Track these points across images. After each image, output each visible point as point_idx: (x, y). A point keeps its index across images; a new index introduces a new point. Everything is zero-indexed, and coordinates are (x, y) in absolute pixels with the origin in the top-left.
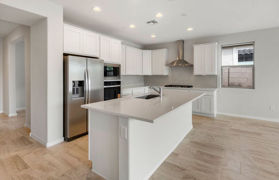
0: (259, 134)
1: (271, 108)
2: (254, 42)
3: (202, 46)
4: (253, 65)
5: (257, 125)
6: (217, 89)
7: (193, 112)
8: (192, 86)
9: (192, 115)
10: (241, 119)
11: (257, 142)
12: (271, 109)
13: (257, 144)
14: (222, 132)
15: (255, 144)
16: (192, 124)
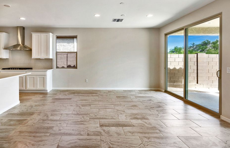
2: (77, 36)
3: (39, 34)
4: (76, 52)
6: (53, 69)
7: (20, 90)
8: (32, 68)
9: (19, 93)
12: (86, 81)
16: (19, 100)
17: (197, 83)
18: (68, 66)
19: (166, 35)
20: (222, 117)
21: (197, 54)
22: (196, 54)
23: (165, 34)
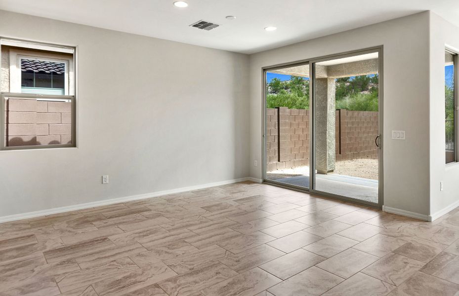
0: (104, 239)
1: (104, 180)
4: (73, 96)
5: (87, 222)
10: (53, 218)
11: (112, 259)
12: (104, 182)
13: (115, 263)
14: (33, 271)
15: (112, 263)
17: (279, 161)
18: (13, 139)
19: (264, 70)
20: (385, 208)
21: (278, 108)
22: (276, 108)
23: (262, 68)
